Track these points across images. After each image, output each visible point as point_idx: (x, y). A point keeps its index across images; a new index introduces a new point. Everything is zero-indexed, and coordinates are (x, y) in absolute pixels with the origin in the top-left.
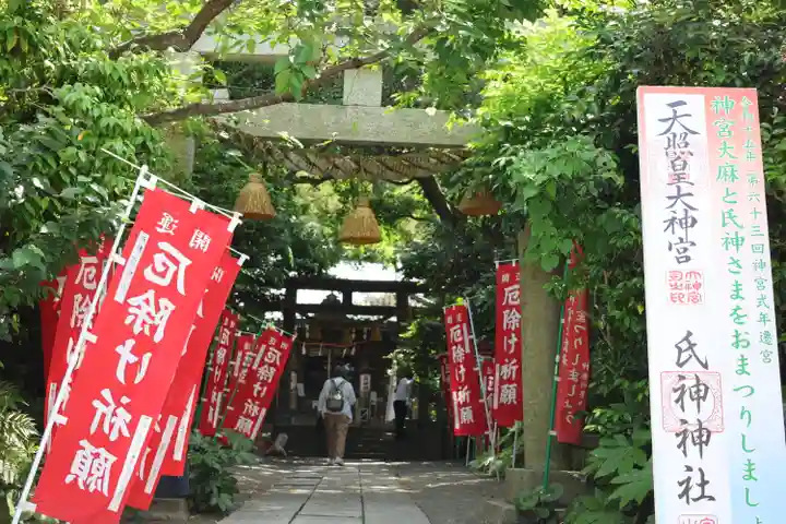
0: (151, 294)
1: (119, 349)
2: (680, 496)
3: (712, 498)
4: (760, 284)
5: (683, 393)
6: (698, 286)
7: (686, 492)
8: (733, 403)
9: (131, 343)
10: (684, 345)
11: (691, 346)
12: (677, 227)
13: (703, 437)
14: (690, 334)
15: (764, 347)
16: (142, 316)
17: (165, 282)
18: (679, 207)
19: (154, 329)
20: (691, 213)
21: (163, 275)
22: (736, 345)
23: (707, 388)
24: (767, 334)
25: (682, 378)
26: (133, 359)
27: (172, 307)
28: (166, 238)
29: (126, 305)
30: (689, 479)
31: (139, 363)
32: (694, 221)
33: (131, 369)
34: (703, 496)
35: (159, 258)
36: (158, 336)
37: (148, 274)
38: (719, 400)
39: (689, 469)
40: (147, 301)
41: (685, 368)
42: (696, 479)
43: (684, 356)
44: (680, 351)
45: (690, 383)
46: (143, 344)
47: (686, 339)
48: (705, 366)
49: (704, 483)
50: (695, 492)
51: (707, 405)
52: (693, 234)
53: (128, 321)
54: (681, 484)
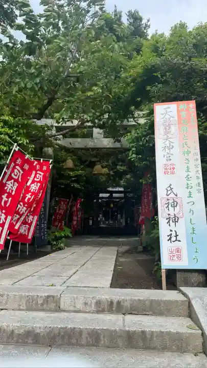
0: (13, 181)
1: (3, 196)
2: (168, 240)
3: (179, 241)
4: (196, 166)
5: (168, 205)
6: (174, 168)
7: (170, 239)
8: (187, 208)
9: (6, 195)
10: (169, 189)
11: (171, 189)
12: (167, 149)
13: (176, 220)
14: (171, 185)
15: (198, 188)
16: (10, 187)
17: (17, 178)
18: (167, 142)
19: (12, 191)
20: (172, 144)
21: (16, 175)
22: (187, 188)
23: (177, 203)
24: (199, 184)
25: (168, 200)
26: (6, 199)
27: (17, 185)
28: (18, 165)
29: (6, 183)
30: (171, 234)
31: (8, 200)
32: (173, 147)
33: (6, 202)
34: (176, 240)
35: (16, 171)
36: (13, 193)
37: (13, 175)
38: (181, 207)
39: (171, 231)
40: (11, 183)
41: (170, 196)
42: (174, 234)
43: (169, 192)
44: (167, 191)
45: (171, 201)
46: (9, 195)
47: (170, 186)
48: (176, 196)
49: (176, 236)
50: (173, 239)
51: (177, 209)
52: (172, 151)
53: (6, 188)
54: (168, 236)
